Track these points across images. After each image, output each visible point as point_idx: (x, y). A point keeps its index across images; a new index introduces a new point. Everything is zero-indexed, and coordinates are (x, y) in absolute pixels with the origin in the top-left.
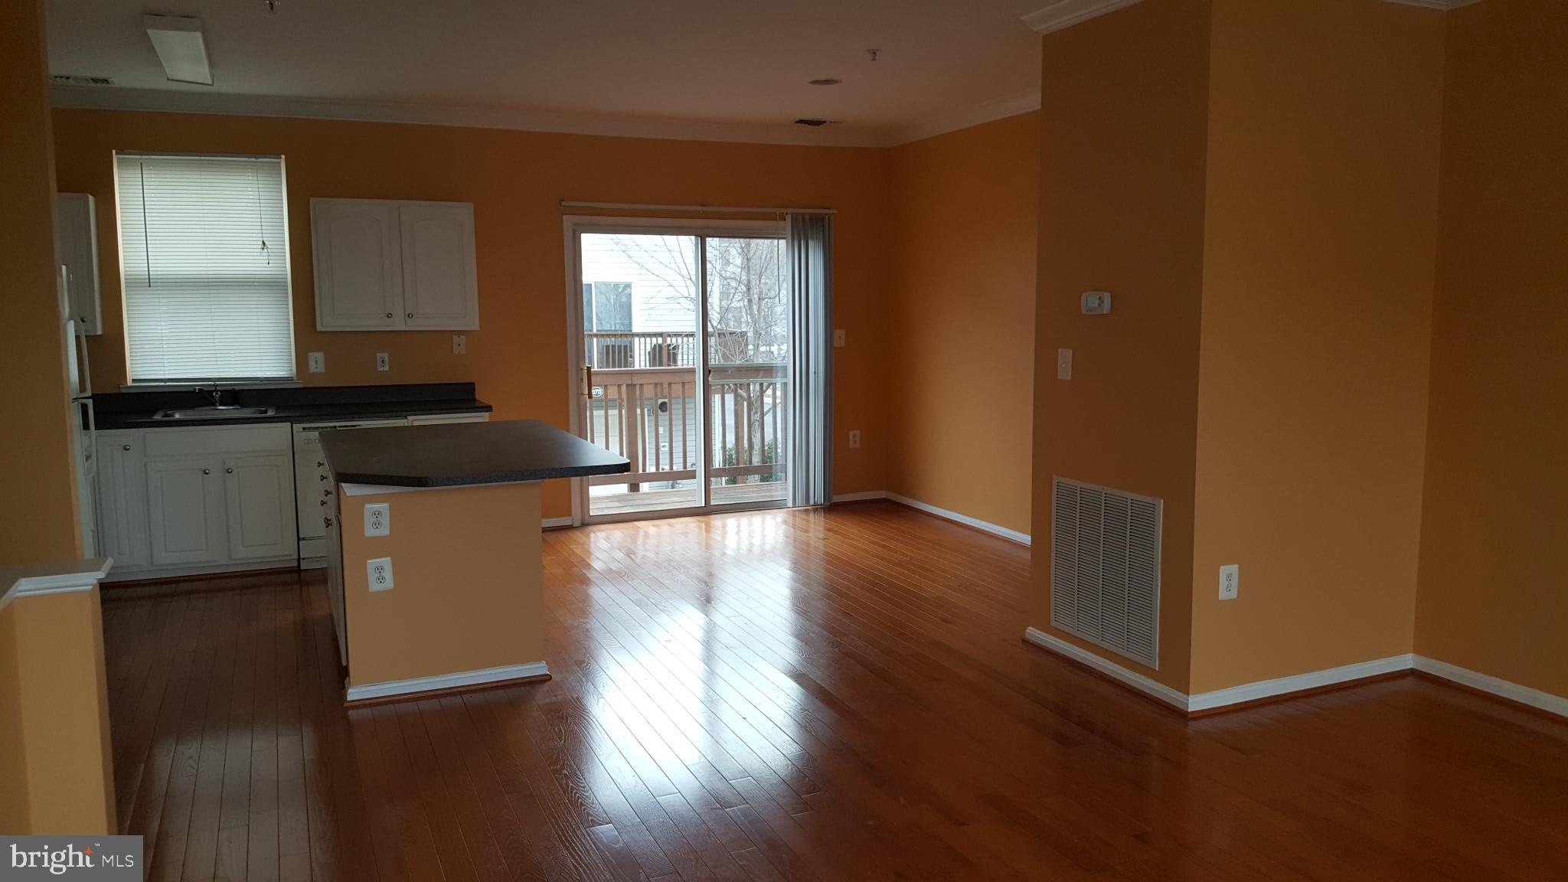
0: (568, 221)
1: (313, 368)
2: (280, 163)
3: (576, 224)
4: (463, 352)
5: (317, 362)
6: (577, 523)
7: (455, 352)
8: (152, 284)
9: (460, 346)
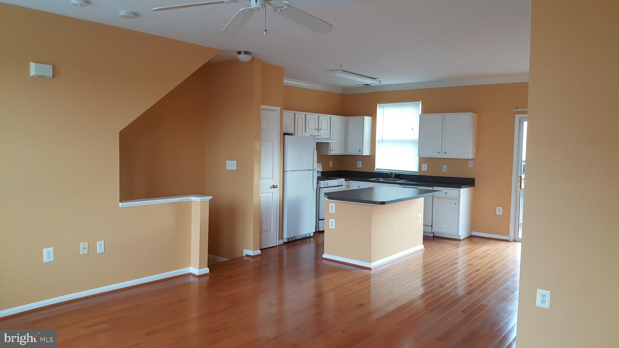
0: (517, 117)
1: (423, 170)
2: (420, 103)
3: (521, 118)
4: (472, 167)
5: (425, 167)
6: (511, 239)
7: (469, 167)
8: (383, 141)
9: (471, 165)
